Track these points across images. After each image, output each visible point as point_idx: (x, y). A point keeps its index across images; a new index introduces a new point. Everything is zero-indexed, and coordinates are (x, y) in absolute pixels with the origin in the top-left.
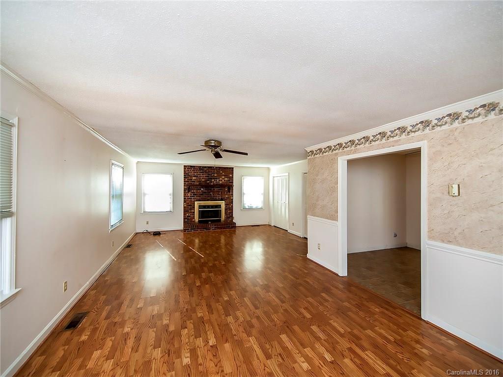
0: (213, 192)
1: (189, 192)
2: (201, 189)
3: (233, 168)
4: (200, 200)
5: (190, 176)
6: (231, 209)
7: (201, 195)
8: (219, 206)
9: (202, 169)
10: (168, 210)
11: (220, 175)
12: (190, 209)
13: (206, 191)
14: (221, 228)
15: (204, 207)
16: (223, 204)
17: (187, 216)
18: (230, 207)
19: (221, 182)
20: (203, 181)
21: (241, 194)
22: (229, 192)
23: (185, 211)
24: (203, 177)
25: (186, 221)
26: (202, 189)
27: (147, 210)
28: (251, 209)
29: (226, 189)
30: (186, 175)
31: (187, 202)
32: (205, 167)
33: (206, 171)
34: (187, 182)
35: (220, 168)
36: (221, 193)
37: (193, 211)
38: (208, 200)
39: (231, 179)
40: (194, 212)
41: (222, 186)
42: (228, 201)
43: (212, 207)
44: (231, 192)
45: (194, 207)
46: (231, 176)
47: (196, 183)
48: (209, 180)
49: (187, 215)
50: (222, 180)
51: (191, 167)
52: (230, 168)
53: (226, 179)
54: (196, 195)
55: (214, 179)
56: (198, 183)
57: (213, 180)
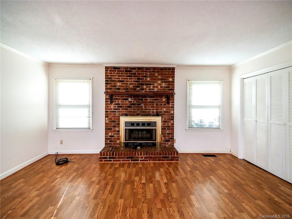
0: (146, 104)
1: (112, 102)
2: (127, 99)
3: (173, 69)
4: (126, 115)
5: (113, 81)
6: (172, 128)
7: (129, 107)
8: (154, 124)
9: (129, 71)
10: (86, 126)
11: (154, 79)
12: (114, 127)
13: (135, 102)
14: (154, 159)
15: (132, 124)
16: (158, 120)
17: (110, 136)
18: (170, 124)
19: (156, 89)
20: (131, 89)
21: (187, 107)
22: (168, 103)
23: (108, 129)
24: (131, 83)
25: (108, 142)
26: (130, 100)
27: (61, 126)
28: (201, 128)
29: (164, 100)
30: (108, 80)
31: (110, 116)
32: (134, 68)
33: (135, 74)
34: (110, 89)
35: (154, 68)
36: (157, 105)
37: (117, 129)
38: (138, 115)
39: (171, 85)
40: (119, 131)
41: (157, 95)
42: (166, 117)
43: (143, 124)
44: (171, 104)
45: (119, 124)
46: (171, 80)
47: (121, 91)
48: (138, 87)
49: (110, 134)
50: (158, 86)
51: (115, 68)
52: (169, 69)
53: (164, 85)
54: (121, 107)
55: (146, 84)
56: (124, 91)
57: (145, 87)
